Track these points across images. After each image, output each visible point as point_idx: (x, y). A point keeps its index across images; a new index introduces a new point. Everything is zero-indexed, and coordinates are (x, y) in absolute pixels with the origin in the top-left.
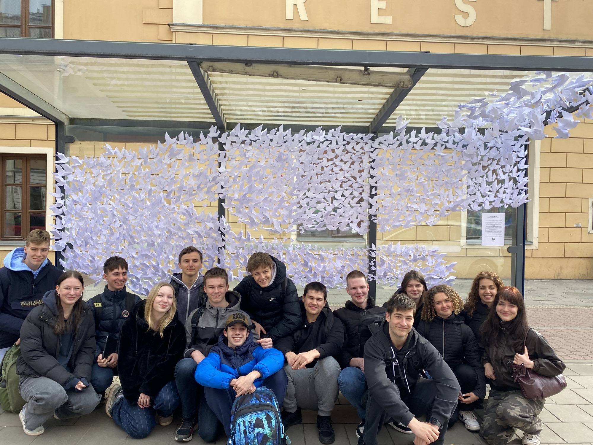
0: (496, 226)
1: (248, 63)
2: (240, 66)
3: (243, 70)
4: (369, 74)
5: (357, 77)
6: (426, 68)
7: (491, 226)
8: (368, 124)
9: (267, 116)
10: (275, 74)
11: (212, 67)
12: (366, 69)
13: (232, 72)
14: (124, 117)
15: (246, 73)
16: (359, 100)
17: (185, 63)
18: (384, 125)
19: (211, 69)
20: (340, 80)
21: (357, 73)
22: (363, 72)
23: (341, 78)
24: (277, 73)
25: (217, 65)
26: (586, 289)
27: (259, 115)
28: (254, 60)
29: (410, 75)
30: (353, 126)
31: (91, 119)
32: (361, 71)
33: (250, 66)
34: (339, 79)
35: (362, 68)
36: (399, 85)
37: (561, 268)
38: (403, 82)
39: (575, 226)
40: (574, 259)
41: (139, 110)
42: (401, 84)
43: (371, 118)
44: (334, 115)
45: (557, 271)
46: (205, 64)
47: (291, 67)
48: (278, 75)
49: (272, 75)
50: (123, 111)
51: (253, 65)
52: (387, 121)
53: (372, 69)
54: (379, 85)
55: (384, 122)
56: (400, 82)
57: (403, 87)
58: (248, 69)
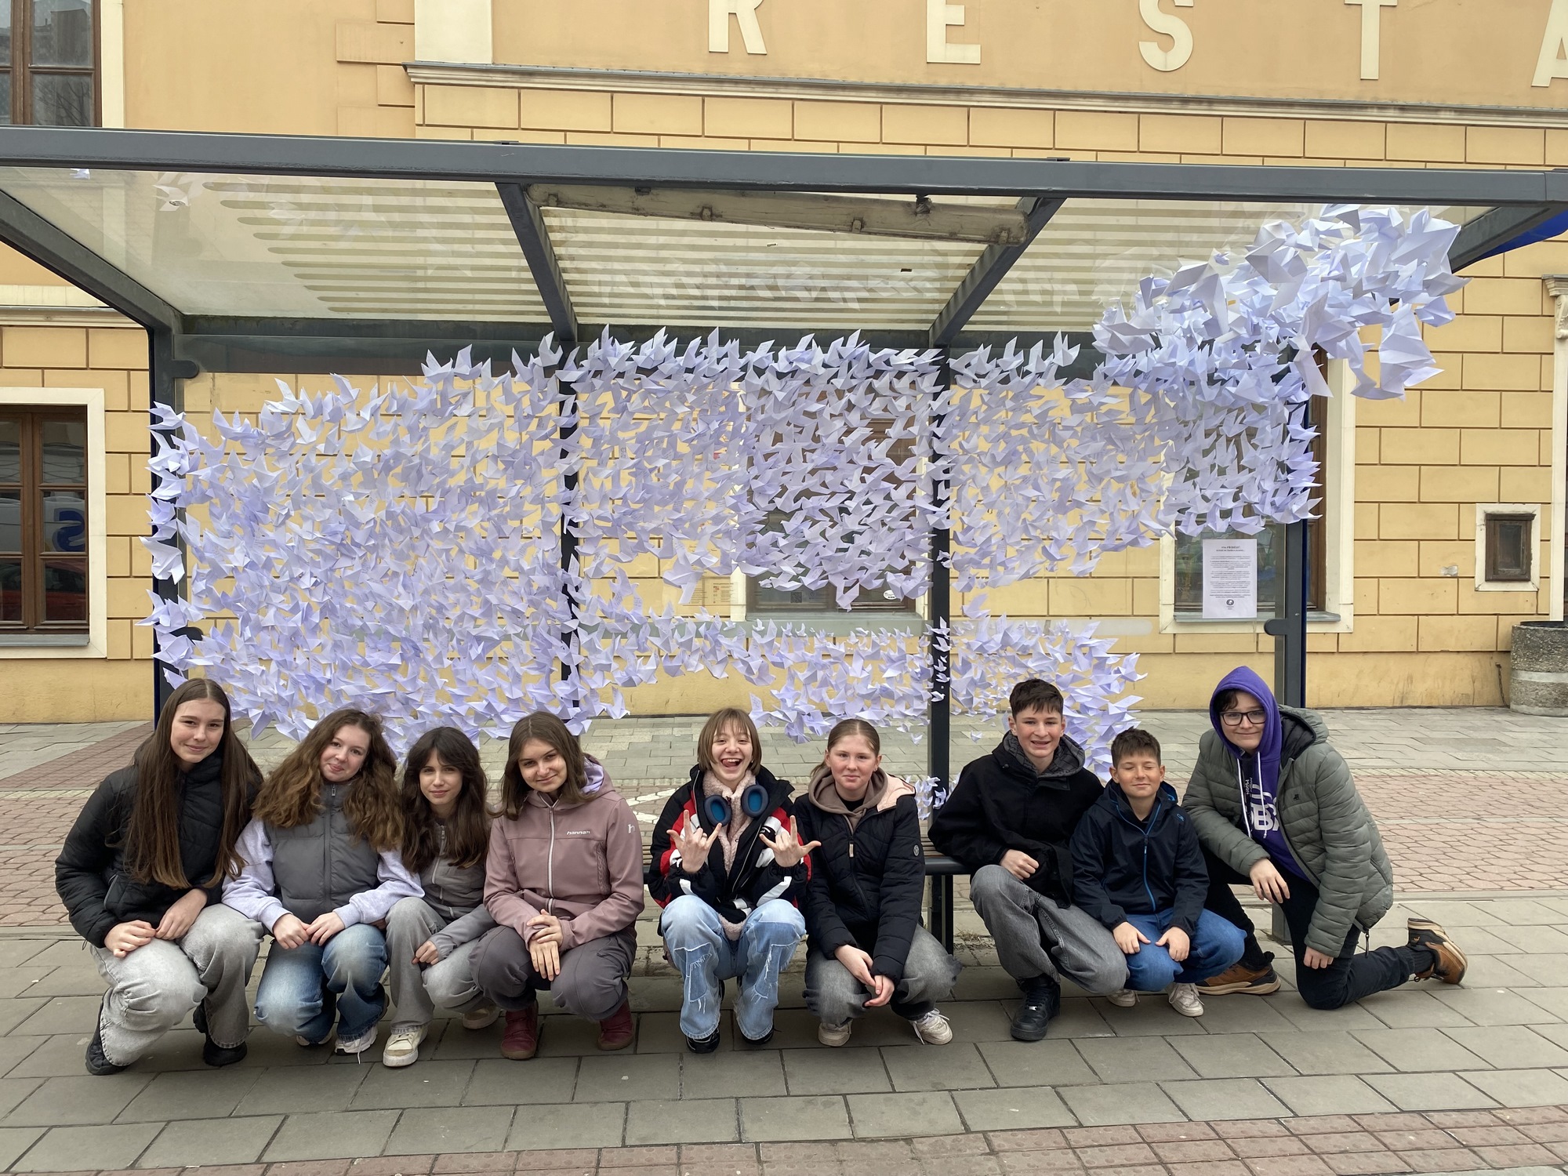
0: (1236, 569)
1: (642, 187)
2: (624, 195)
3: (630, 204)
4: (927, 212)
5: (900, 219)
6: (1061, 196)
7: (1226, 569)
8: (926, 327)
9: (679, 308)
10: (707, 212)
11: (555, 195)
12: (922, 200)
13: (603, 207)
14: (320, 310)
15: (637, 211)
16: (903, 270)
17: (491, 186)
18: (966, 328)
19: (553, 200)
20: (859, 225)
21: (901, 209)
22: (914, 207)
23: (861, 220)
24: (710, 209)
25: (567, 191)
26: (1468, 728)
27: (659, 307)
28: (657, 179)
29: (1024, 214)
30: (890, 331)
31: (237, 319)
32: (909, 204)
33: (648, 193)
34: (857, 224)
35: (913, 198)
36: (998, 236)
37: (1410, 679)
38: (1009, 231)
39: (1442, 573)
40: (1441, 655)
41: (362, 295)
42: (1004, 234)
43: (933, 312)
44: (842, 305)
45: (1401, 686)
46: (538, 191)
47: (743, 195)
48: (712, 215)
49: (700, 216)
50: (321, 299)
51: (654, 191)
52: (973, 318)
53: (935, 199)
54: (952, 237)
55: (966, 322)
56: (1002, 229)
57: (1008, 242)
58: (642, 201)
